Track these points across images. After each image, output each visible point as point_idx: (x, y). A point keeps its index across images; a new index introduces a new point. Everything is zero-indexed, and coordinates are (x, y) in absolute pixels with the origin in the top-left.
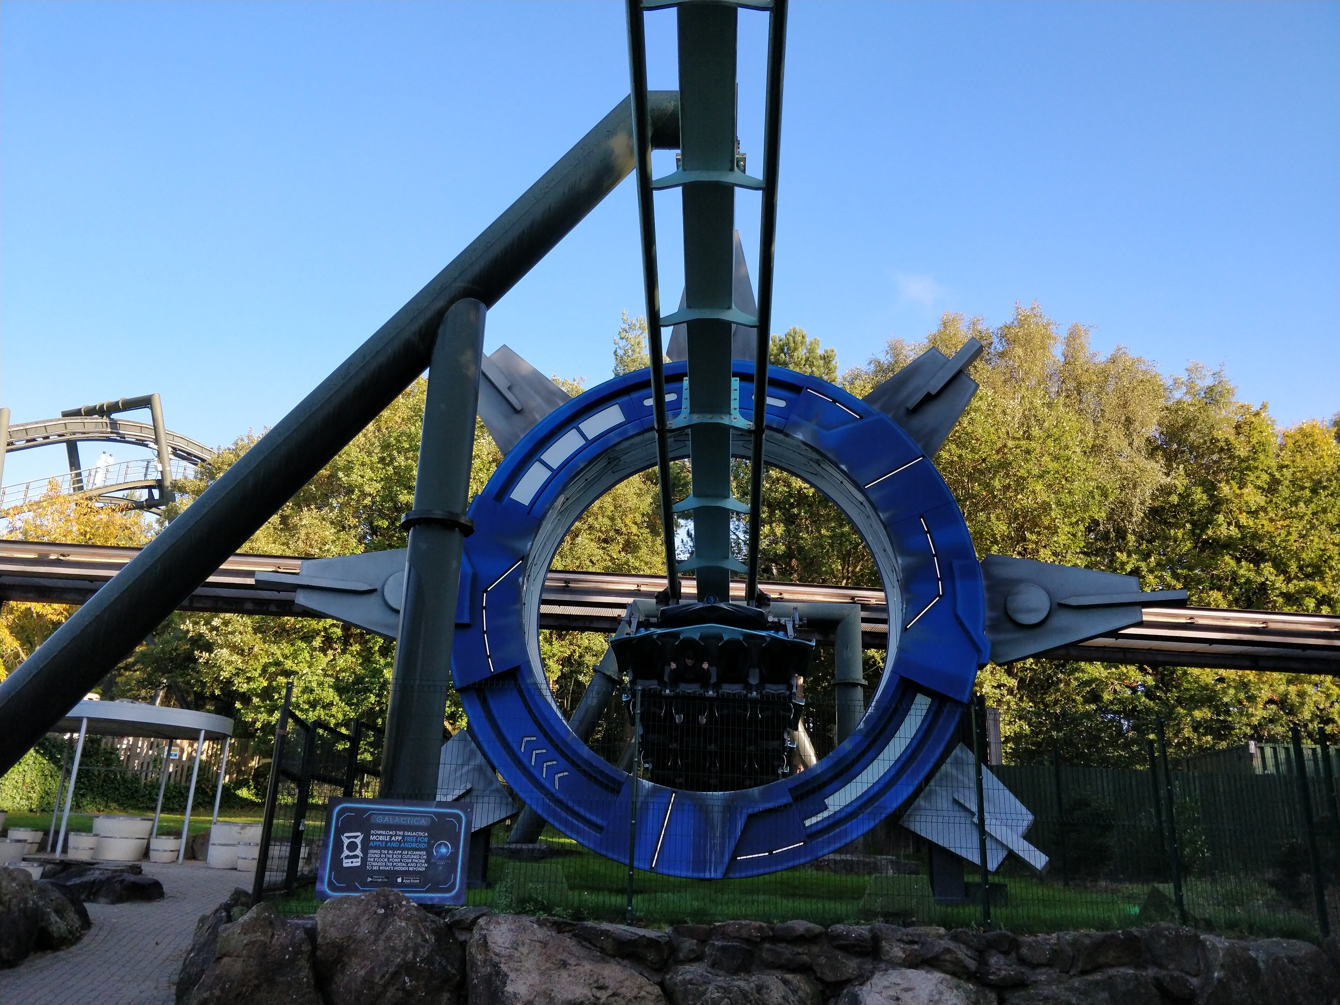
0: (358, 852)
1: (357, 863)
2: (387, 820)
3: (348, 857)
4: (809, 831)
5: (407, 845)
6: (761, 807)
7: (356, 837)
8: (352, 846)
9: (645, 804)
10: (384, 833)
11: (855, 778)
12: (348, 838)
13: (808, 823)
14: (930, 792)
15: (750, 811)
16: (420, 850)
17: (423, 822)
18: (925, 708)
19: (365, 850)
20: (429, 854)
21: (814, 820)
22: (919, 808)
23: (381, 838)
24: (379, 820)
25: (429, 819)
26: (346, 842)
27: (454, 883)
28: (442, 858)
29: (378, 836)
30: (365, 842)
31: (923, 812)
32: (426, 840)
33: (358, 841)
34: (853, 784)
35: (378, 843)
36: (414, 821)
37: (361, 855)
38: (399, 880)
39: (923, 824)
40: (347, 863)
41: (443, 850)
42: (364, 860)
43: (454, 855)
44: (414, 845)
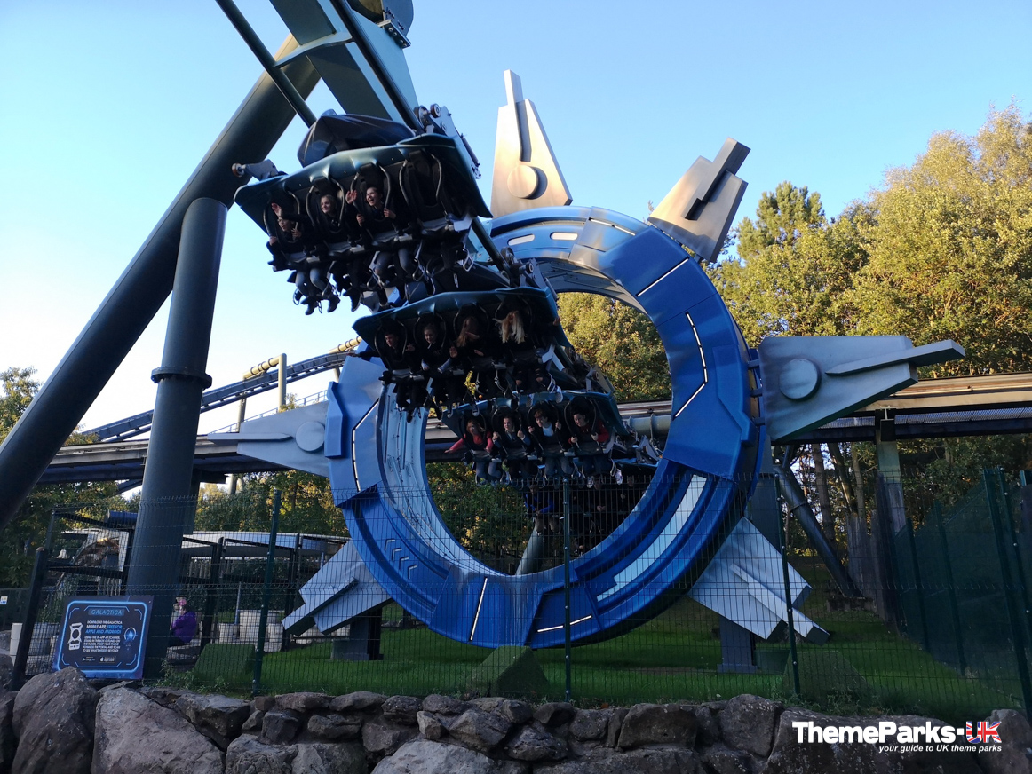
0: (79, 638)
1: (77, 646)
2: (98, 612)
3: (73, 642)
4: (600, 605)
5: (109, 632)
6: (552, 587)
7: (78, 627)
8: (76, 634)
9: (465, 589)
10: (95, 622)
11: (642, 554)
12: (74, 627)
13: (600, 598)
14: (715, 565)
15: (545, 590)
16: (116, 635)
17: (120, 613)
18: (701, 485)
19: (82, 638)
20: (122, 638)
21: (605, 595)
22: (703, 582)
23: (94, 627)
24: (93, 613)
25: (124, 611)
26: (73, 630)
27: (136, 662)
28: (130, 641)
29: (92, 625)
30: (84, 629)
31: (707, 586)
32: (121, 627)
33: (79, 629)
34: (639, 561)
35: (91, 631)
36: (114, 613)
37: (80, 640)
38: (102, 660)
39: (708, 598)
40: (72, 647)
41: (131, 635)
42: (82, 645)
43: (138, 638)
44: (113, 632)
